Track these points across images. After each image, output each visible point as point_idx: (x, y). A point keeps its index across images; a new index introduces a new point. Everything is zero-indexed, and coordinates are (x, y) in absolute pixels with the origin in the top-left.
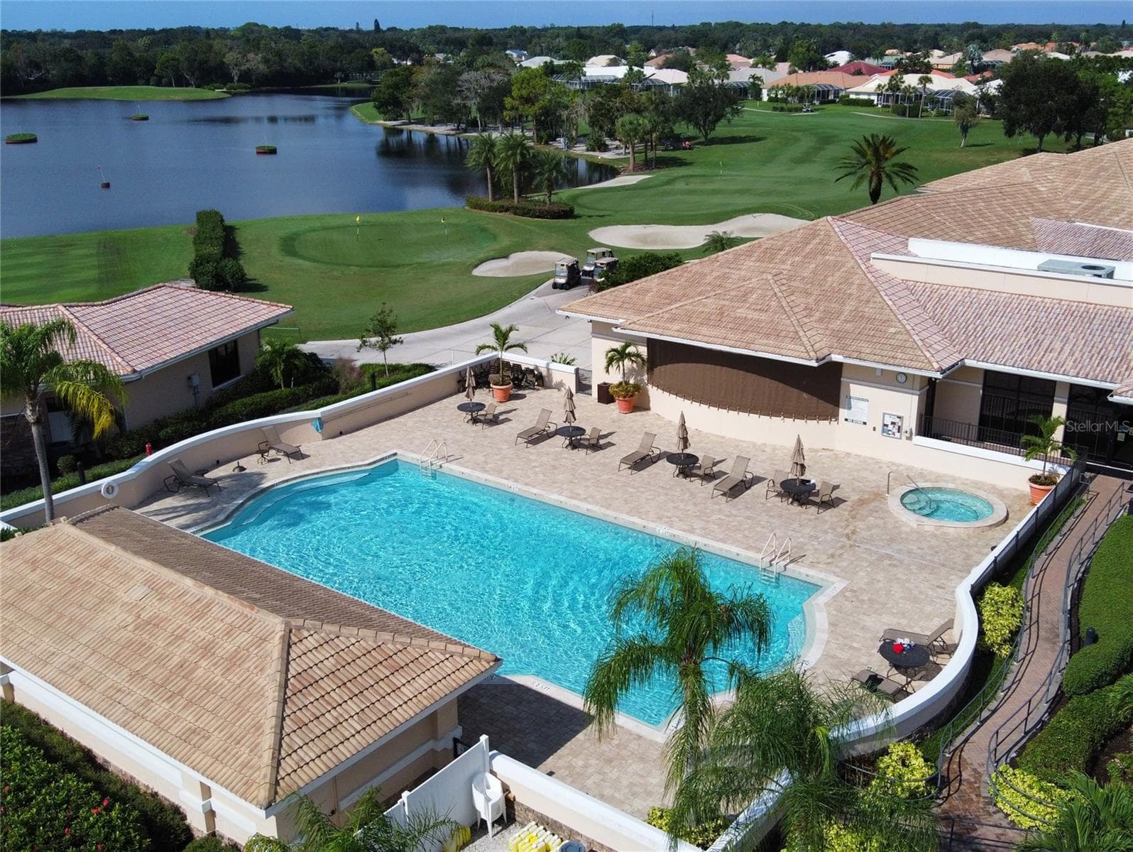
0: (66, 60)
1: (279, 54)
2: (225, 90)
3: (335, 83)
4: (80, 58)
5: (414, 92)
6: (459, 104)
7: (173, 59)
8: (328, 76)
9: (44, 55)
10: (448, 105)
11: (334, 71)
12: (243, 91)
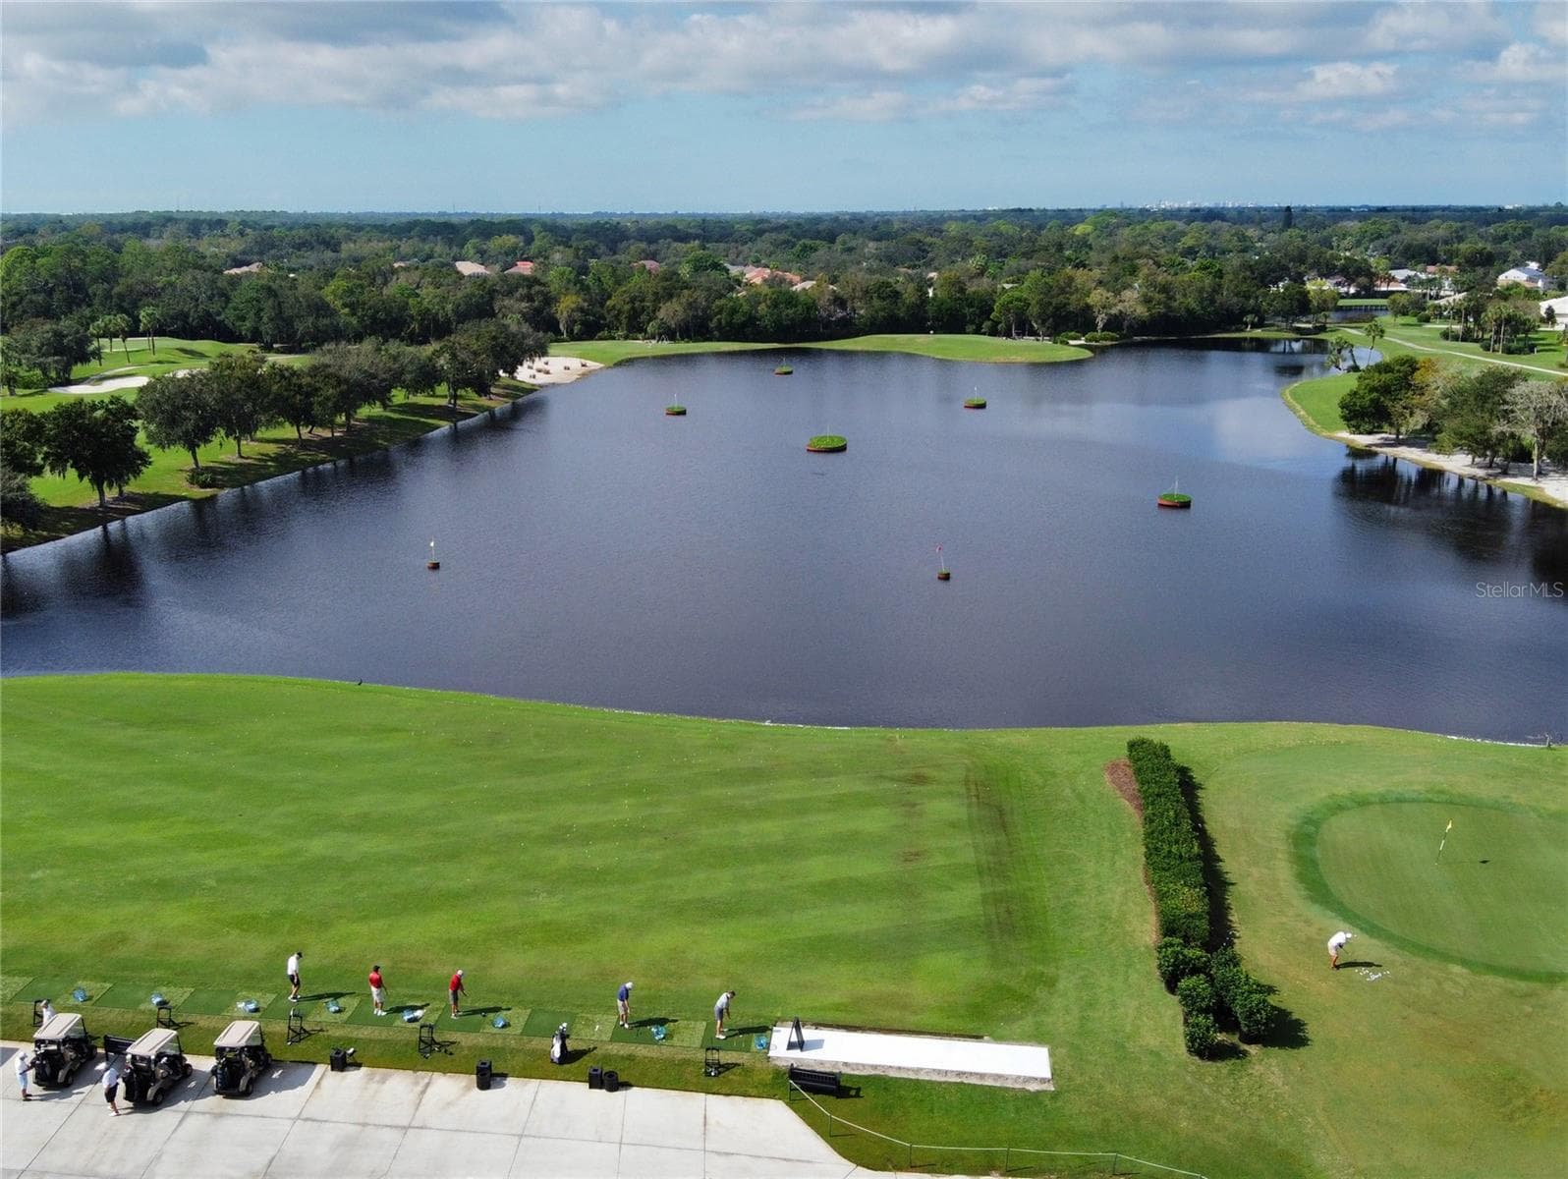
0: (879, 297)
1: (1165, 289)
2: (1082, 342)
3: (1242, 331)
4: (896, 294)
5: (1416, 400)
6: (1503, 433)
7: (1019, 300)
8: (1232, 318)
9: (853, 289)
10: (1483, 433)
11: (1244, 312)
12: (1109, 343)
